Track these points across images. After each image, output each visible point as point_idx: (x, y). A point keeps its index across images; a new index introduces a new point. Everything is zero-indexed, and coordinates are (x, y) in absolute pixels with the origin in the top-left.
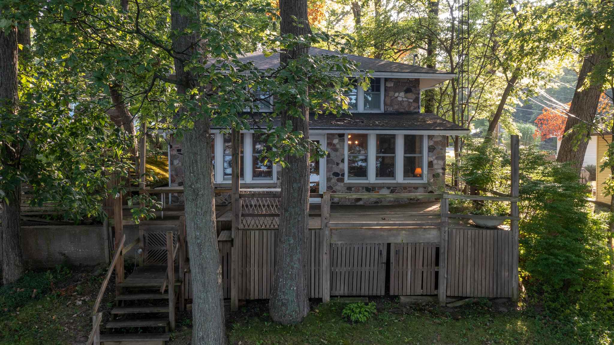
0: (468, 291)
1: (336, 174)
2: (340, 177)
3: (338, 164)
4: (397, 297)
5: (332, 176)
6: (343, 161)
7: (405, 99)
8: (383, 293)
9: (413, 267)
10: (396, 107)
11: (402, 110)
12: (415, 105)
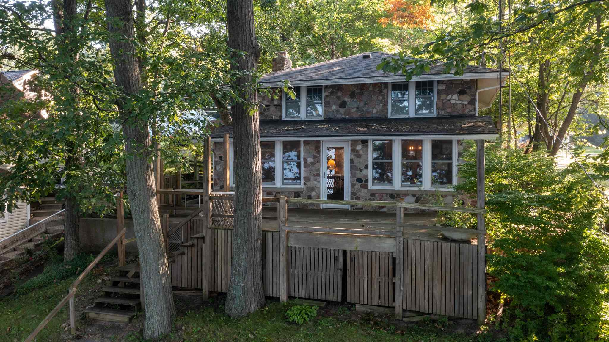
0: (426, 307)
1: (359, 180)
2: (363, 183)
3: (361, 170)
4: (353, 305)
5: (355, 182)
6: (366, 167)
7: (458, 102)
8: (339, 300)
9: (369, 276)
10: (449, 110)
11: (456, 114)
12: (471, 107)
